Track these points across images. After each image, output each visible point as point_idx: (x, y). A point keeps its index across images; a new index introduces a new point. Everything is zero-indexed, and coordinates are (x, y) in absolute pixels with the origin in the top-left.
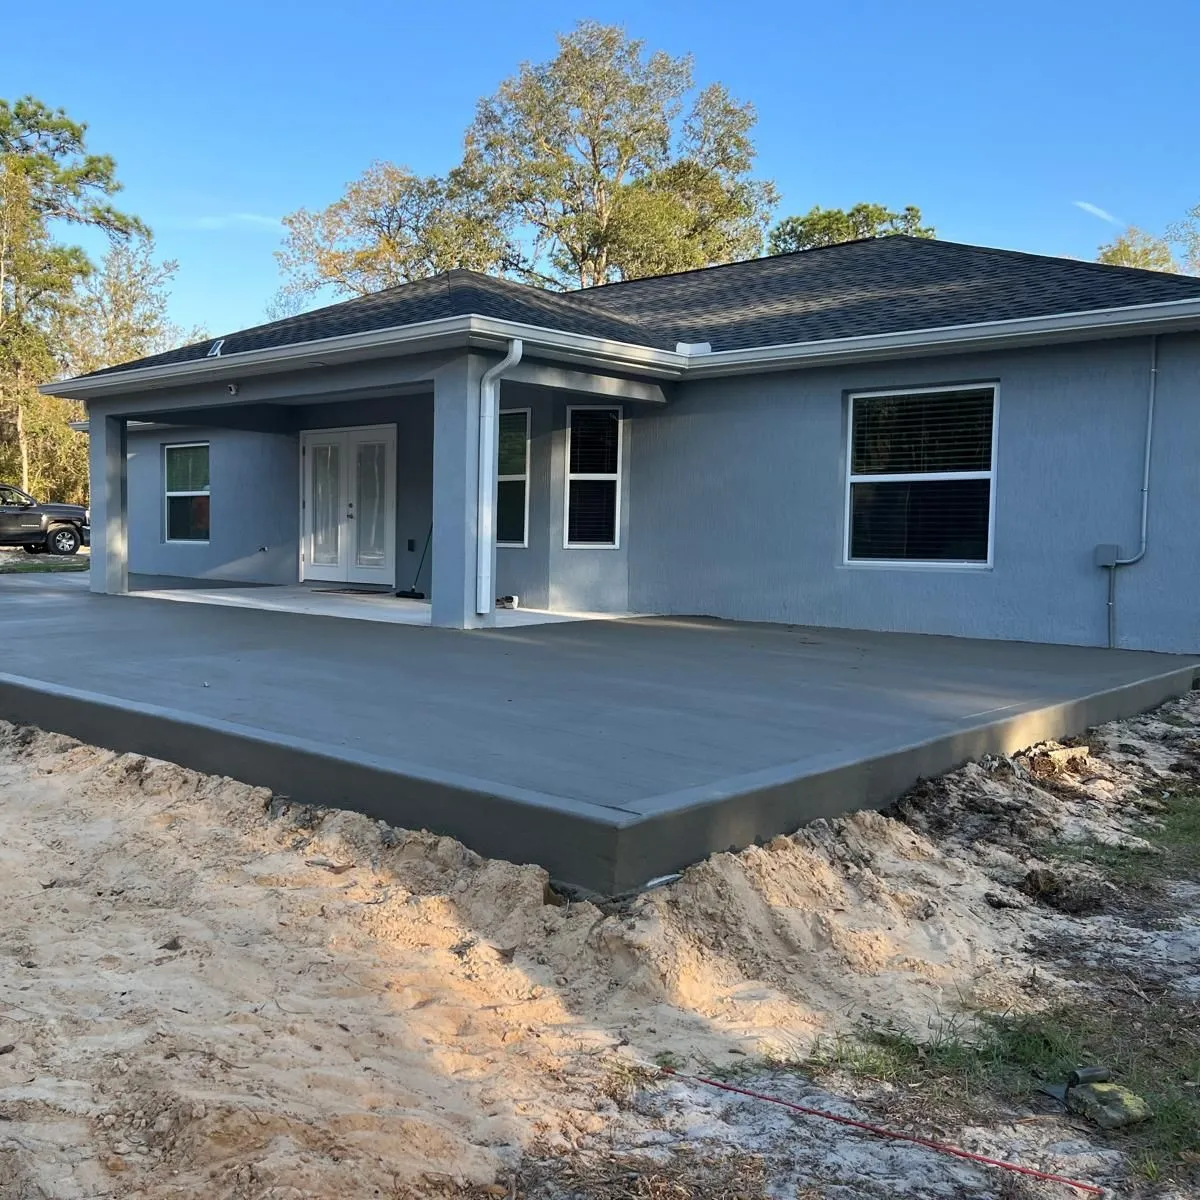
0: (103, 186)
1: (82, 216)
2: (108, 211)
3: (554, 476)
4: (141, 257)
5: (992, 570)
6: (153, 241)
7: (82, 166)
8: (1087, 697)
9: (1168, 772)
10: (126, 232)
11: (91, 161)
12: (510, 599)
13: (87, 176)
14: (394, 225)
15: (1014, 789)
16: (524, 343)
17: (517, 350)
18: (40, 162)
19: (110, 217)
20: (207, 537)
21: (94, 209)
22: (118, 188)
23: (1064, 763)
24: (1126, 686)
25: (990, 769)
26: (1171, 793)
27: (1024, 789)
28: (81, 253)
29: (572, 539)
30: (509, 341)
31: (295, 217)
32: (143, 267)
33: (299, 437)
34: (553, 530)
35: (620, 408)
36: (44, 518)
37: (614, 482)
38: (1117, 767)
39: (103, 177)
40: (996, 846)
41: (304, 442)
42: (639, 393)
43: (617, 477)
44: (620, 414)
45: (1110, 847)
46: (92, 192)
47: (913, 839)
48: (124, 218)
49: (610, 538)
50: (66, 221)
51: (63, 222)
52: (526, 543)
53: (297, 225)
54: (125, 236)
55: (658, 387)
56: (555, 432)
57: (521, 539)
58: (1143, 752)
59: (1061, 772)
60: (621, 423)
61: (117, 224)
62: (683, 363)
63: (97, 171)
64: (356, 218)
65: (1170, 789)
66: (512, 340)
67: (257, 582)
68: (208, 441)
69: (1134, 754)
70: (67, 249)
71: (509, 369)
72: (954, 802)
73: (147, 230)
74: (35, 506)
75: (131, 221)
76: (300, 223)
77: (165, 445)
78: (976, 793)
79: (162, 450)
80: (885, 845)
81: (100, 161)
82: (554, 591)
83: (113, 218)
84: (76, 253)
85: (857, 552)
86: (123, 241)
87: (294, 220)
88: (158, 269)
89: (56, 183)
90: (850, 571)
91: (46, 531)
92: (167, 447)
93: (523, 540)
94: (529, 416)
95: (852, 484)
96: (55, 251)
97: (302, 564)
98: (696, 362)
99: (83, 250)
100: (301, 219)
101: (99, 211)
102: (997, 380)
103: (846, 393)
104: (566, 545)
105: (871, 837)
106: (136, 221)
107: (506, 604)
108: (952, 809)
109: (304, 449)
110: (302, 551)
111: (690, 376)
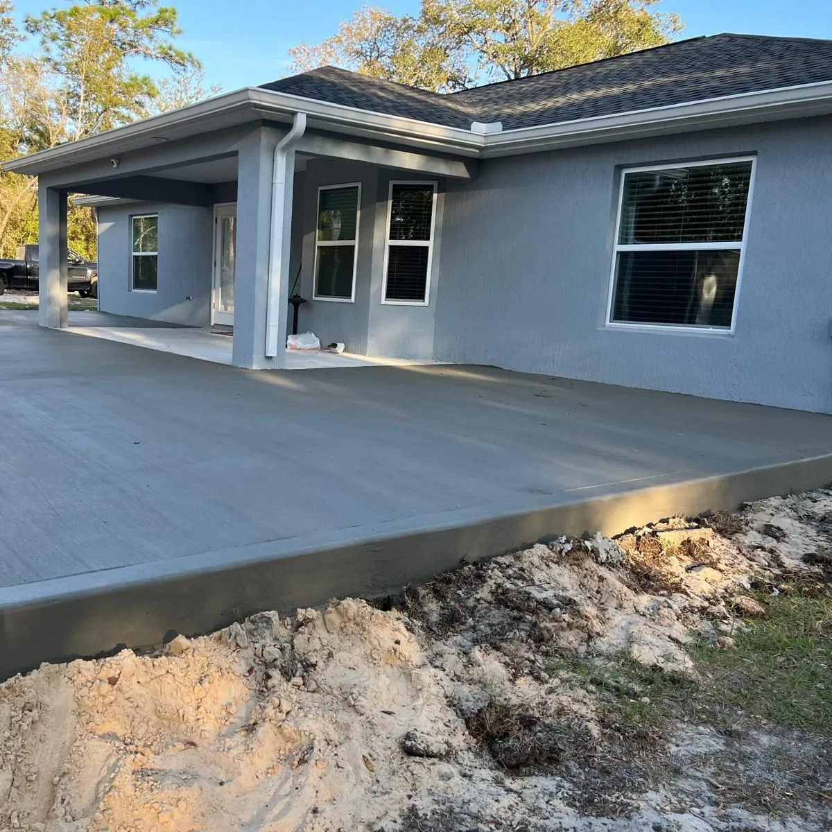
0: (168, 30)
1: (153, 53)
2: (170, 49)
3: (376, 242)
4: (194, 83)
5: (733, 336)
6: (203, 71)
7: (155, 15)
8: (744, 472)
9: (797, 562)
10: (183, 65)
11: (162, 11)
12: (335, 346)
13: (156, 22)
14: (375, 54)
15: (585, 577)
16: (308, 116)
17: (301, 123)
18: (122, 12)
19: (172, 53)
20: (155, 288)
21: (161, 47)
22: (179, 32)
23: (678, 544)
24: (805, 460)
25: (561, 552)
26: (782, 591)
27: (596, 578)
28: (149, 81)
29: (389, 296)
30: (294, 114)
31: (297, 49)
32: (196, 91)
33: (213, 210)
34: (373, 288)
35: (435, 184)
36: (89, 272)
37: (426, 248)
38: (744, 551)
39: (167, 22)
40: (498, 653)
41: (216, 214)
42: (442, 169)
43: (429, 244)
44: (435, 188)
45: (640, 666)
46: (161, 36)
47: (399, 636)
48: (181, 53)
49: (422, 297)
50: (143, 57)
51: (140, 58)
52: (353, 299)
53: (298, 55)
54: (183, 68)
55: (462, 163)
56: (378, 205)
57: (350, 296)
58: (785, 535)
59: (670, 553)
60: (435, 195)
61: (177, 58)
62: (479, 141)
63: (163, 20)
64: (346, 51)
65: (783, 586)
66: (297, 112)
67: (186, 324)
68: (157, 213)
69: (774, 537)
70: (140, 78)
71: (294, 141)
72: (484, 593)
73: (198, 63)
74: (83, 263)
75: (187, 56)
76: (301, 53)
77: (132, 216)
78: (519, 583)
79: (130, 220)
80: (359, 643)
81: (167, 11)
82: (371, 342)
83: (174, 54)
84: (146, 80)
85: (618, 315)
86: (182, 72)
87: (297, 51)
88: (208, 91)
89: (135, 28)
90: (609, 332)
91: (90, 282)
92: (134, 217)
93: (351, 296)
94: (360, 191)
95: (618, 252)
96: (132, 79)
97: (213, 311)
98: (490, 140)
99: (151, 79)
100: (302, 50)
101: (164, 49)
102: (754, 153)
103: (619, 168)
104: (383, 301)
105: (349, 632)
106: (190, 55)
107: (332, 349)
108: (478, 600)
109: (216, 219)
110: (213, 301)
111: (487, 155)
